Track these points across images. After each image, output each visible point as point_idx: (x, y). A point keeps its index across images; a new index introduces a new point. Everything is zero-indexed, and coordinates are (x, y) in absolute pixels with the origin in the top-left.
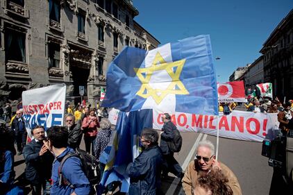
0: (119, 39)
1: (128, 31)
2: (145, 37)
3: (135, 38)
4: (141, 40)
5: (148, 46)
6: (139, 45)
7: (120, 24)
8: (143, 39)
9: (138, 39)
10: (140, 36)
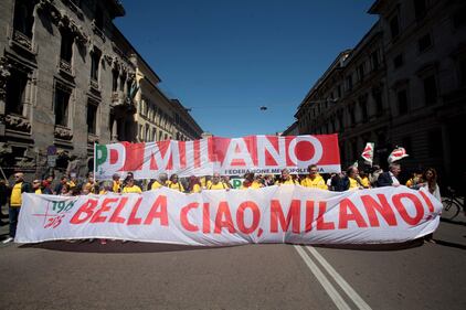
0: (74, 47)
1: (98, 39)
2: (133, 60)
3: (114, 57)
4: (125, 64)
5: (138, 78)
6: (121, 72)
7: (81, 17)
8: (130, 64)
9: (120, 61)
10: (125, 57)
